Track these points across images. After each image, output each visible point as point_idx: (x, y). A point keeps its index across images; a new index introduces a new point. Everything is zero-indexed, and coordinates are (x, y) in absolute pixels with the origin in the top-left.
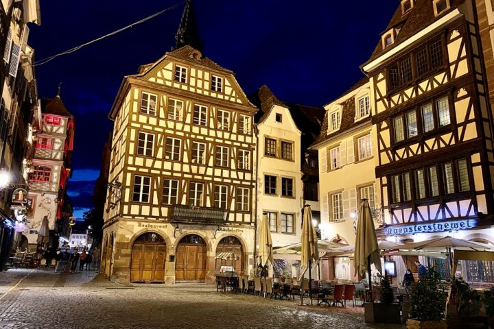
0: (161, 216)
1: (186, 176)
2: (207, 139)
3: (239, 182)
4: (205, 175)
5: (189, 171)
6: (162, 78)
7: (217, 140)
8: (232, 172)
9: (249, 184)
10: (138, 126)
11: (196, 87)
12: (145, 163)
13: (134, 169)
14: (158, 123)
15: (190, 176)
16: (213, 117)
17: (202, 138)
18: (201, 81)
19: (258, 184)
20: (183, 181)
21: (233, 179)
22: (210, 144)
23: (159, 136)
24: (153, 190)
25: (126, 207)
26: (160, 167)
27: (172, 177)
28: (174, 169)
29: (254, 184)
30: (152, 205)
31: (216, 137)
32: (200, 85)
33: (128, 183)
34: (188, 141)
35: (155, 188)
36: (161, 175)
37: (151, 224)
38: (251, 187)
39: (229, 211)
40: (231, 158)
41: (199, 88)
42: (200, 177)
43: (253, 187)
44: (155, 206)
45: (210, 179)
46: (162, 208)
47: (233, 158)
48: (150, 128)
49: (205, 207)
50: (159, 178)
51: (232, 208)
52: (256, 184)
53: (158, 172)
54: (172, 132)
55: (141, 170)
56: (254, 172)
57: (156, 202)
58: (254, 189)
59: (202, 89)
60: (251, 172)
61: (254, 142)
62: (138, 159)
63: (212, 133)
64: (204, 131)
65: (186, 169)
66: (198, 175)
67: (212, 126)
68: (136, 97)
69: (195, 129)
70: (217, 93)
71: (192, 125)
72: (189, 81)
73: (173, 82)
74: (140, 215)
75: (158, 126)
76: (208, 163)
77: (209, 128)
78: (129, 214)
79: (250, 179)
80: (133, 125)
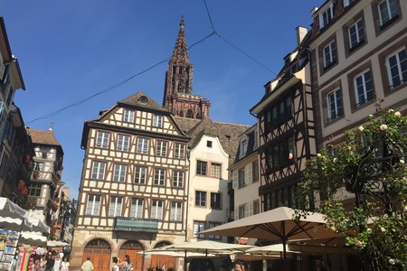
0: (107, 226)
1: (129, 194)
2: (147, 164)
3: (173, 198)
4: (144, 192)
5: (131, 190)
6: (114, 120)
7: (156, 165)
8: (167, 189)
9: (182, 198)
10: (94, 157)
12: (97, 185)
13: (89, 190)
14: (109, 154)
15: (132, 194)
16: (153, 147)
17: (143, 163)
20: (127, 198)
21: (168, 195)
22: (150, 168)
23: (109, 163)
24: (102, 206)
25: (80, 220)
26: (109, 188)
27: (118, 195)
28: (120, 189)
29: (186, 199)
30: (100, 218)
31: (155, 162)
32: (143, 122)
33: (83, 201)
34: (132, 166)
35: (104, 204)
36: (109, 194)
37: (99, 232)
39: (163, 221)
40: (167, 178)
42: (140, 195)
43: (185, 201)
44: (103, 218)
45: (149, 195)
46: (109, 220)
48: (103, 158)
49: (143, 219)
50: (107, 196)
51: (167, 219)
52: (188, 199)
53: (107, 192)
54: (120, 160)
55: (93, 190)
56: (186, 189)
57: (104, 214)
58: (186, 203)
59: (146, 126)
60: (184, 189)
61: (187, 164)
62: (91, 182)
63: (152, 159)
64: (145, 158)
65: (129, 188)
66: (139, 192)
67: (152, 153)
68: (93, 136)
69: (139, 157)
70: (157, 128)
71: (135, 154)
72: (135, 121)
73: (122, 122)
74: (91, 225)
75: (109, 156)
76: (147, 182)
77: (149, 156)
78: (82, 225)
79: (183, 194)
80: (90, 156)
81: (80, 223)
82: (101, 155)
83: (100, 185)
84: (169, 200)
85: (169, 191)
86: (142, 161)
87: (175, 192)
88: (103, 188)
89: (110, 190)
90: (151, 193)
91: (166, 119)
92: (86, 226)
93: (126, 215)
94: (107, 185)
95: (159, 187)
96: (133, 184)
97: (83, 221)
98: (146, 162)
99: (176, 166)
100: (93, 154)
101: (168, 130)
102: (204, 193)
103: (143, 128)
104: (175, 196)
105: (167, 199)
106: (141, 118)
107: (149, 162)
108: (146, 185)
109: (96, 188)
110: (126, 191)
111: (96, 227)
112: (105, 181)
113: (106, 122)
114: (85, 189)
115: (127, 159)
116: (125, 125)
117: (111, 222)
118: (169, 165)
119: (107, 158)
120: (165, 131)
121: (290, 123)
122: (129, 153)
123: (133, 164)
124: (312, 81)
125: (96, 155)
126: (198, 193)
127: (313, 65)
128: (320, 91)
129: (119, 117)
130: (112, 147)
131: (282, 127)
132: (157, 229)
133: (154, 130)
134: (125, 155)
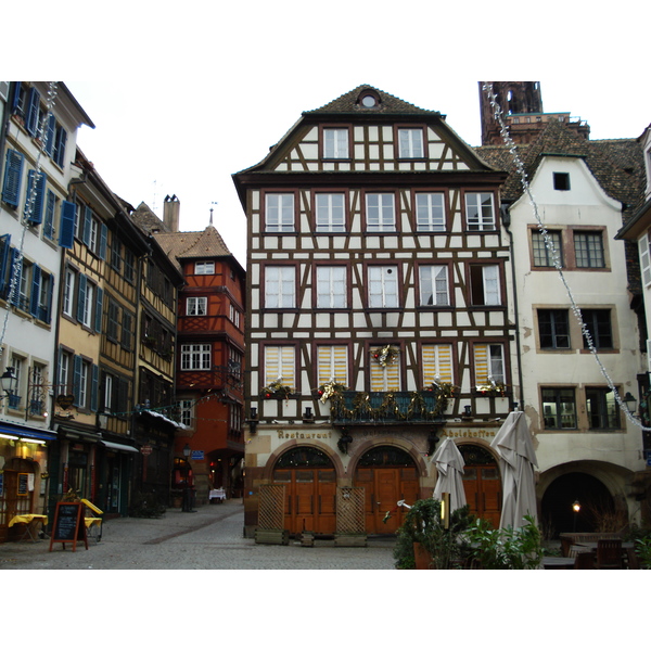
1: (359, 335)
2: (398, 256)
4: (399, 328)
5: (365, 325)
6: (304, 162)
8: (459, 314)
9: (501, 333)
10: (264, 256)
11: (367, 161)
12: (280, 321)
13: (263, 335)
14: (299, 243)
15: (368, 335)
16: (407, 211)
17: (387, 256)
18: (376, 147)
19: (522, 331)
20: (356, 346)
21: (461, 329)
22: (406, 266)
23: (303, 266)
25: (255, 404)
26: (309, 325)
27: (332, 341)
28: (336, 326)
29: (512, 332)
30: (299, 398)
31: (418, 249)
32: (374, 153)
33: (255, 362)
34: (360, 266)
35: (303, 364)
36: (311, 339)
37: (300, 432)
38: (507, 339)
39: (459, 395)
40: (453, 285)
41: (374, 161)
42: (390, 334)
43: (512, 338)
44: (306, 398)
45: (412, 334)
47: (457, 285)
48: (286, 256)
50: (309, 346)
51: (464, 388)
52: (517, 333)
53: (306, 335)
54: (327, 256)
55: (274, 335)
56: (511, 307)
57: (305, 390)
58: (513, 345)
59: (381, 161)
60: (503, 308)
61: (505, 243)
62: (266, 316)
63: (409, 242)
64: (391, 242)
65: (359, 321)
66: (384, 328)
67: (407, 228)
68: (256, 206)
69: (373, 242)
70: (412, 161)
71: (364, 235)
72: (352, 152)
73: (320, 161)
74: (280, 417)
75: (299, 249)
76: (403, 302)
77: (400, 234)
78: (260, 417)
79: (502, 323)
80: (255, 256)
82: (280, 250)
83: (288, 320)
84: (466, 340)
85: (463, 319)
86: (382, 250)
87: (480, 318)
88: (295, 328)
89: (313, 329)
90: (417, 329)
91: (432, 135)
92: (269, 419)
93: (360, 387)
94: (305, 321)
95: (436, 310)
96: (366, 311)
97: (261, 408)
98: (392, 252)
99: (475, 251)
100: (261, 249)
101: (442, 161)
102: (562, 314)
103: (374, 167)
104: (481, 329)
105: (460, 338)
106: (367, 143)
107: (401, 249)
109: (280, 329)
110: (351, 329)
111: (291, 419)
112: (298, 311)
113: (282, 168)
114: (254, 335)
115: (346, 250)
116: (328, 167)
117: (325, 407)
118: (455, 251)
119: (296, 256)
120: (434, 167)
122: (348, 235)
123: (362, 260)
125: (270, 252)
126: (543, 314)
129: (310, 151)
130: (305, 227)
132: (443, 415)
133: (405, 167)
134: (339, 242)
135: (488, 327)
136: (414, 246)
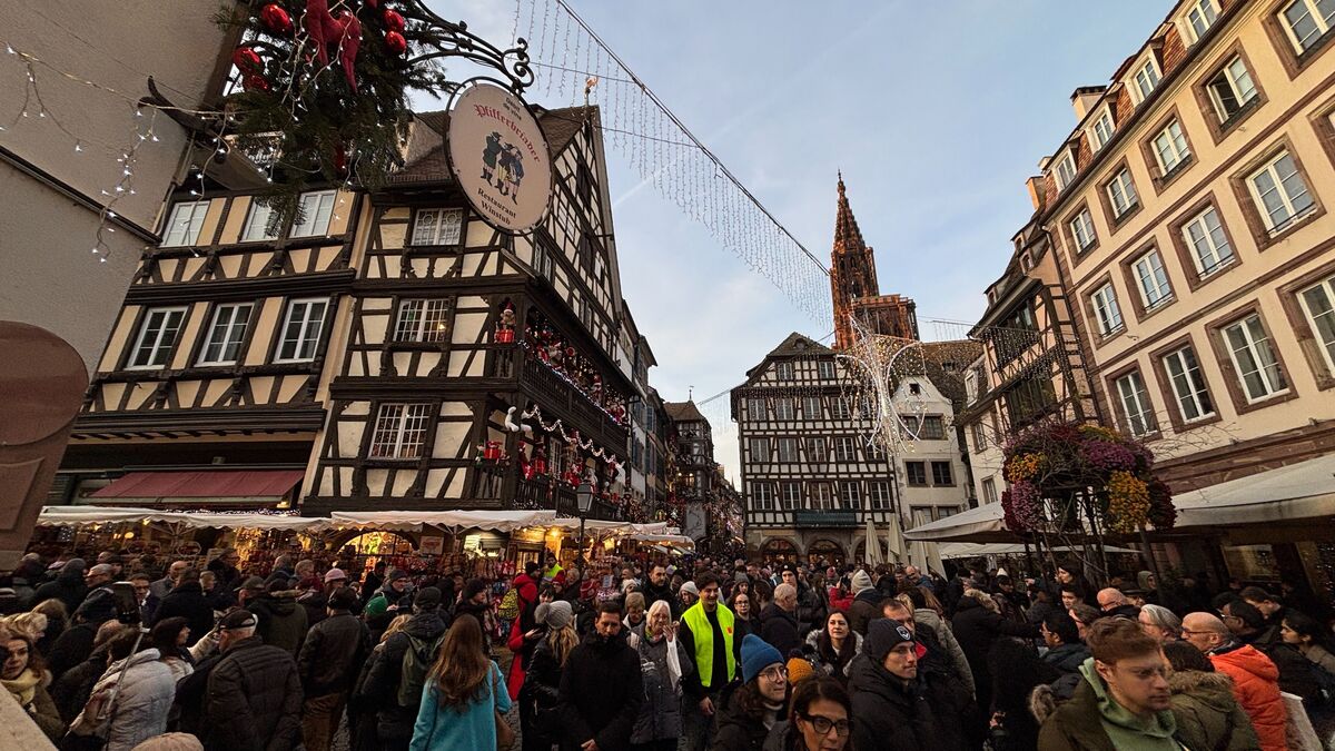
0: (786, 523)
1: (805, 477)
2: (824, 432)
3: (871, 476)
4: (828, 473)
5: (808, 471)
6: (767, 381)
7: (836, 432)
8: (861, 465)
9: (885, 476)
11: (803, 380)
12: (761, 469)
13: (753, 477)
14: (769, 426)
15: (811, 477)
16: (827, 407)
17: (818, 433)
18: (808, 373)
19: (898, 475)
20: (804, 483)
21: (862, 474)
22: (828, 438)
23: (772, 439)
24: (774, 496)
25: (750, 516)
26: (777, 471)
27: (791, 480)
28: (792, 472)
29: (892, 475)
30: (775, 512)
31: (835, 429)
32: (807, 376)
33: (749, 492)
34: (803, 439)
35: (776, 493)
36: (779, 479)
37: (776, 531)
38: (889, 479)
39: (864, 512)
40: (856, 449)
41: (807, 380)
42: (822, 476)
43: (892, 478)
44: (779, 512)
45: (835, 476)
46: (787, 515)
47: (859, 449)
48: (762, 433)
49: (834, 510)
50: (778, 483)
51: (868, 507)
52: (895, 475)
53: (776, 477)
54: (784, 433)
55: (759, 477)
56: (890, 460)
57: (778, 508)
58: (893, 482)
59: (811, 380)
60: (886, 461)
62: (754, 467)
63: (829, 425)
64: (819, 425)
65: (805, 469)
66: (819, 473)
67: (827, 417)
68: (744, 406)
69: (809, 426)
70: (828, 380)
71: (804, 421)
72: (794, 376)
73: (777, 381)
74: (765, 523)
75: (769, 430)
76: (828, 458)
77: (824, 421)
78: (754, 523)
79: (885, 470)
80: (745, 433)
81: (751, 520)
82: (759, 430)
83: (766, 469)
84: (866, 479)
85: (863, 468)
86: (815, 429)
87: (873, 468)
88: (770, 473)
89: (779, 474)
90: (838, 473)
91: (839, 365)
92: (759, 524)
93: (808, 506)
94: (775, 469)
95: (847, 463)
96: (809, 464)
97: (754, 517)
98: (820, 430)
100: (749, 430)
101: (845, 378)
102: (921, 464)
103: (807, 384)
104: (874, 474)
105: (862, 478)
106: (803, 371)
107: (825, 429)
108: (828, 463)
109: (762, 474)
110: (800, 473)
111: (771, 524)
112: (771, 464)
113: (757, 385)
114: (748, 477)
115: (794, 430)
116: (782, 384)
117: (789, 517)
118: (856, 429)
119: (768, 433)
120: (841, 382)
121: (1036, 348)
122: (796, 421)
123: (803, 435)
124: (1062, 278)
125: (753, 431)
126: (910, 465)
127: (1059, 251)
128: (1078, 292)
129: (772, 376)
130: (772, 418)
131: (1025, 355)
132: (856, 523)
133: (824, 383)
134: (791, 426)
135: (878, 472)
136: (832, 427)
